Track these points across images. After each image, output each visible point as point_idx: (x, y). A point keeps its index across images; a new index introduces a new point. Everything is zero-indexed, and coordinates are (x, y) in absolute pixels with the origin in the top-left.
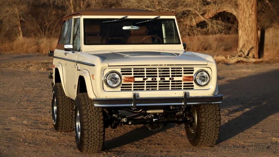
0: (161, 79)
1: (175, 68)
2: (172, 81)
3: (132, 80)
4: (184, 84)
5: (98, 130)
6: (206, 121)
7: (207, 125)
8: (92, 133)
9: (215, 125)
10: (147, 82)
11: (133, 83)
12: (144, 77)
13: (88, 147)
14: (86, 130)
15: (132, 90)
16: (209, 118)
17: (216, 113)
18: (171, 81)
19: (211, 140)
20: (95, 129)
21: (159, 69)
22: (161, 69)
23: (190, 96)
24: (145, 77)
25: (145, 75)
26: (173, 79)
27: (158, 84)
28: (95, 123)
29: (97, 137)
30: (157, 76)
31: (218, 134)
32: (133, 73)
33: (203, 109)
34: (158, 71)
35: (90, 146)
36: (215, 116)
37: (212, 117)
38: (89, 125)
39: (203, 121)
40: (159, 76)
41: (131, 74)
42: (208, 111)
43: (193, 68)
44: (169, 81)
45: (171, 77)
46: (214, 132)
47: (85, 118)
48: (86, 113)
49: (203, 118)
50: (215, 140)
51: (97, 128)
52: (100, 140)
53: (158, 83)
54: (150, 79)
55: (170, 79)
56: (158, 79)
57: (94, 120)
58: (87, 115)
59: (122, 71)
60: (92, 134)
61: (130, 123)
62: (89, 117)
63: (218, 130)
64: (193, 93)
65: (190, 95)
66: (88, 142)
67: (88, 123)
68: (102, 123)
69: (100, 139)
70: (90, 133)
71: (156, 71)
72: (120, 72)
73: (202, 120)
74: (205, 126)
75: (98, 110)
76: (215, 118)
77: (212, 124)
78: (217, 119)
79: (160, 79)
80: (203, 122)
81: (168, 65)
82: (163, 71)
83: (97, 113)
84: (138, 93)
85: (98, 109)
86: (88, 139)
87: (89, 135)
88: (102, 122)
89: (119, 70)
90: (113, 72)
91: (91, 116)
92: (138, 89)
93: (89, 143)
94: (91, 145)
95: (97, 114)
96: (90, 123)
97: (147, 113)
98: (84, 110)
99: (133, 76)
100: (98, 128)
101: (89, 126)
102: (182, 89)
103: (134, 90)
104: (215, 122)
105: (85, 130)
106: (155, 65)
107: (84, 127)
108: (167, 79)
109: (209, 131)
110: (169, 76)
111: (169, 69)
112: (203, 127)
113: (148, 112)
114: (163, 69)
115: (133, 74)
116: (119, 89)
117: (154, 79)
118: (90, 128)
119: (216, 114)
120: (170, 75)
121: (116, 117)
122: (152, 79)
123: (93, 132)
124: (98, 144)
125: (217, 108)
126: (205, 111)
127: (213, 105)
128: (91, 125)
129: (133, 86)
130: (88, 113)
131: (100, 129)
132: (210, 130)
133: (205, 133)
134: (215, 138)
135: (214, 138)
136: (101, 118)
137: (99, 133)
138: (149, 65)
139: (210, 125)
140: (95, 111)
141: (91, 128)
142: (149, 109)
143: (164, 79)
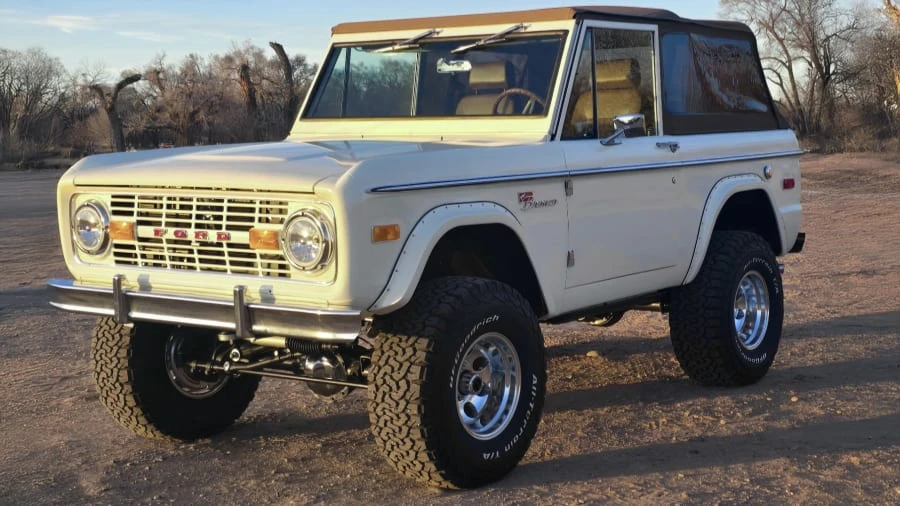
0: (197, 235)
2: (228, 245)
4: (263, 256)
10: (168, 241)
11: (136, 243)
12: (159, 224)
15: (140, 265)
18: (223, 243)
21: (198, 200)
22: (203, 200)
23: (276, 302)
24: (162, 227)
25: (163, 220)
26: (229, 237)
27: (195, 252)
32: (136, 209)
34: (194, 208)
40: (196, 226)
41: (132, 214)
43: (286, 203)
44: (221, 245)
45: (223, 230)
53: (194, 247)
54: (172, 233)
55: (219, 236)
65: (276, 297)
71: (191, 208)
72: (109, 204)
79: (194, 235)
89: (106, 199)
90: (86, 204)
99: (135, 219)
102: (260, 275)
103: (146, 264)
108: (213, 236)
110: (221, 227)
111: (222, 201)
114: (209, 201)
115: (135, 214)
116: (111, 259)
117: (181, 234)
120: (224, 223)
122: (176, 233)
129: (138, 252)
138: (175, 188)
143: (205, 235)
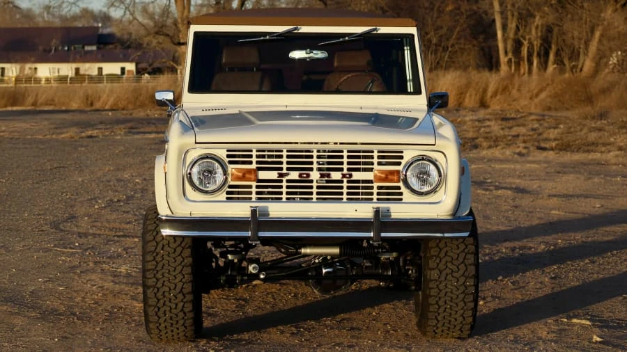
0: (322, 176)
1: (359, 152)
2: (348, 182)
3: (253, 177)
4: (380, 188)
5: (178, 289)
6: (439, 278)
7: (441, 287)
8: (164, 296)
9: (462, 288)
10: (288, 181)
11: (254, 184)
12: (281, 169)
13: (160, 328)
14: (152, 289)
15: (254, 199)
16: (448, 271)
17: (464, 259)
18: (345, 180)
19: (456, 323)
20: (172, 286)
21: (318, 151)
22: (324, 151)
23: (392, 217)
24: (285, 171)
25: (285, 166)
26: (351, 176)
27: (315, 187)
28: (171, 273)
29: (176, 305)
30: (312, 169)
31: (472, 309)
32: (254, 159)
33: (433, 250)
34: (315, 157)
35: (163, 325)
36: (461, 267)
37: (455, 268)
38: (159, 276)
39: (432, 278)
40: (319, 169)
41: (251, 163)
42: (446, 255)
43: (402, 152)
44: (342, 182)
45: (345, 171)
46: (462, 304)
47: (150, 261)
48: (153, 249)
49: (433, 269)
50: (466, 324)
51: (176, 286)
52: (185, 313)
53: (315, 184)
54: (294, 175)
55: (344, 176)
56: (315, 175)
57: (169, 265)
58: (155, 254)
59: (228, 156)
60: (165, 299)
61: (262, 276)
62: (158, 259)
63: (472, 299)
64: (399, 211)
65: (392, 214)
66: (156, 314)
67: (155, 272)
68: (189, 274)
69: (186, 310)
70: (159, 295)
71: (312, 157)
72: (225, 156)
73: (430, 275)
74: (436, 290)
75: (181, 243)
76: (461, 272)
77: (454, 286)
78: (466, 274)
79: (319, 176)
80: (431, 280)
81: (341, 143)
82: (329, 157)
83: (179, 250)
84: (267, 207)
85: (183, 241)
86: (156, 309)
87: (157, 299)
88: (189, 270)
89: (222, 153)
90: (206, 157)
91: (163, 256)
92: (269, 198)
93: (159, 318)
94: (166, 323)
95: (177, 254)
96: (160, 273)
97: (300, 253)
98: (150, 241)
99: (254, 166)
100: (180, 285)
101: (158, 280)
102: (375, 200)
103: (259, 199)
104: (462, 280)
105: (149, 287)
106: (312, 143)
107: (146, 280)
108: (336, 176)
109: (447, 301)
110: (342, 169)
111: (342, 152)
112: (433, 292)
113: (303, 251)
114: (329, 152)
115: (254, 162)
116: (223, 196)
117: (305, 176)
118: (159, 285)
119: (465, 261)
120: (345, 166)
121: (236, 261)
122: (300, 175)
123: (167, 294)
124: (181, 322)
125: (470, 247)
126: (439, 254)
127: (461, 240)
128: (164, 276)
129: (254, 190)
130: (157, 250)
131: (182, 288)
132: (450, 299)
133: (439, 307)
134: (464, 318)
135: (461, 318)
136: (186, 261)
137: (180, 296)
138: (297, 143)
139: (449, 287)
140: (175, 245)
141: (163, 285)
142: (305, 246)
143: (329, 176)
